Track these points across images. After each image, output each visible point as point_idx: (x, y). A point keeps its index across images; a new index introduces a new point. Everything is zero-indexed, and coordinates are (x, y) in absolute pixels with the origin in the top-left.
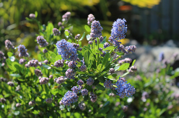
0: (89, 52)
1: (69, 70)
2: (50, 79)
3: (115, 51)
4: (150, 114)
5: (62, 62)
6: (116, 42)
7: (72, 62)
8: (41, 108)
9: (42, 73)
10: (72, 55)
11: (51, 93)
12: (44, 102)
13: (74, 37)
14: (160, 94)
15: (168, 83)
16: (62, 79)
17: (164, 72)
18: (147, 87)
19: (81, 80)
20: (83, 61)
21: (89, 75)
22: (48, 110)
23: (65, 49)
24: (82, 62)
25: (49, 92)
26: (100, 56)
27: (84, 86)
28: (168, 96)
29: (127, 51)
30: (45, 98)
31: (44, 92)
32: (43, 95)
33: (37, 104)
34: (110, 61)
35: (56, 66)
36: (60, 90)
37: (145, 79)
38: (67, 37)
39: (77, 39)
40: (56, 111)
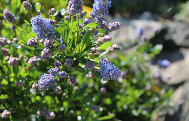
0: (68, 29)
1: (46, 50)
2: (20, 59)
3: (96, 28)
4: (127, 95)
5: (36, 41)
6: (98, 18)
7: (49, 41)
8: (8, 92)
9: (9, 52)
10: (49, 33)
11: (20, 75)
12: (13, 85)
13: (48, 12)
14: (138, 73)
15: (147, 61)
16: (34, 60)
17: (143, 50)
18: (123, 66)
19: (58, 62)
20: (61, 40)
21: (68, 55)
22: (17, 94)
23: (41, 26)
24: (59, 41)
25: (18, 74)
26: (80, 33)
27: (61, 67)
28: (147, 76)
29: (110, 28)
30: (14, 81)
31: (12, 75)
32: (11, 77)
33: (3, 88)
34: (91, 40)
35: (29, 45)
36: (31, 71)
37: (121, 57)
38: (39, 11)
39: (50, 14)
40: (27, 95)
